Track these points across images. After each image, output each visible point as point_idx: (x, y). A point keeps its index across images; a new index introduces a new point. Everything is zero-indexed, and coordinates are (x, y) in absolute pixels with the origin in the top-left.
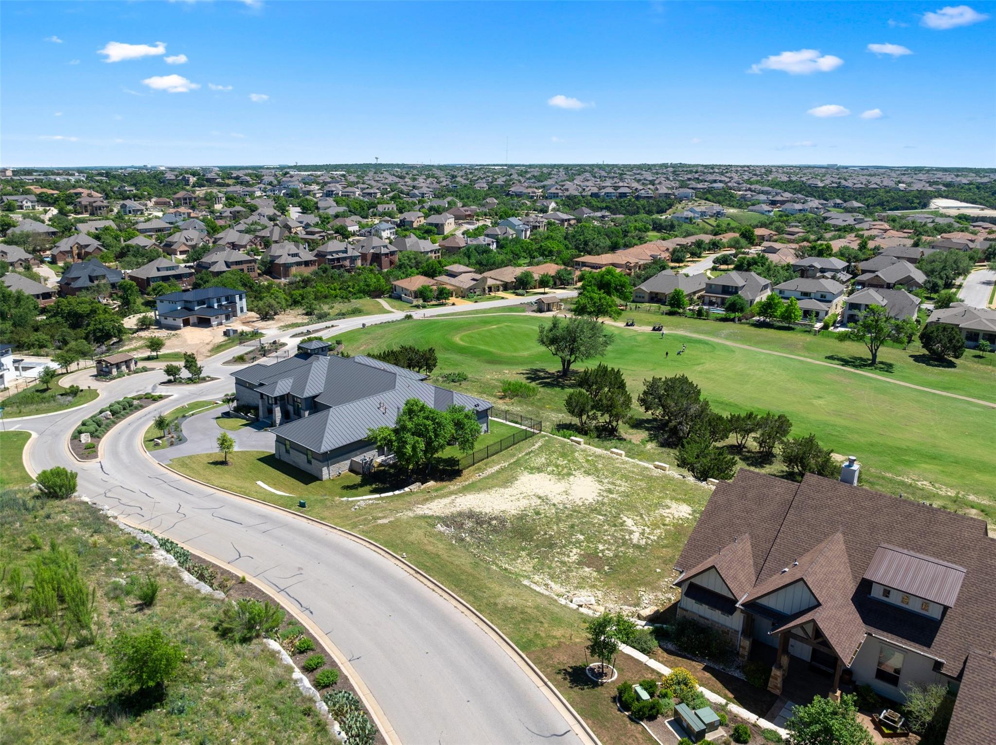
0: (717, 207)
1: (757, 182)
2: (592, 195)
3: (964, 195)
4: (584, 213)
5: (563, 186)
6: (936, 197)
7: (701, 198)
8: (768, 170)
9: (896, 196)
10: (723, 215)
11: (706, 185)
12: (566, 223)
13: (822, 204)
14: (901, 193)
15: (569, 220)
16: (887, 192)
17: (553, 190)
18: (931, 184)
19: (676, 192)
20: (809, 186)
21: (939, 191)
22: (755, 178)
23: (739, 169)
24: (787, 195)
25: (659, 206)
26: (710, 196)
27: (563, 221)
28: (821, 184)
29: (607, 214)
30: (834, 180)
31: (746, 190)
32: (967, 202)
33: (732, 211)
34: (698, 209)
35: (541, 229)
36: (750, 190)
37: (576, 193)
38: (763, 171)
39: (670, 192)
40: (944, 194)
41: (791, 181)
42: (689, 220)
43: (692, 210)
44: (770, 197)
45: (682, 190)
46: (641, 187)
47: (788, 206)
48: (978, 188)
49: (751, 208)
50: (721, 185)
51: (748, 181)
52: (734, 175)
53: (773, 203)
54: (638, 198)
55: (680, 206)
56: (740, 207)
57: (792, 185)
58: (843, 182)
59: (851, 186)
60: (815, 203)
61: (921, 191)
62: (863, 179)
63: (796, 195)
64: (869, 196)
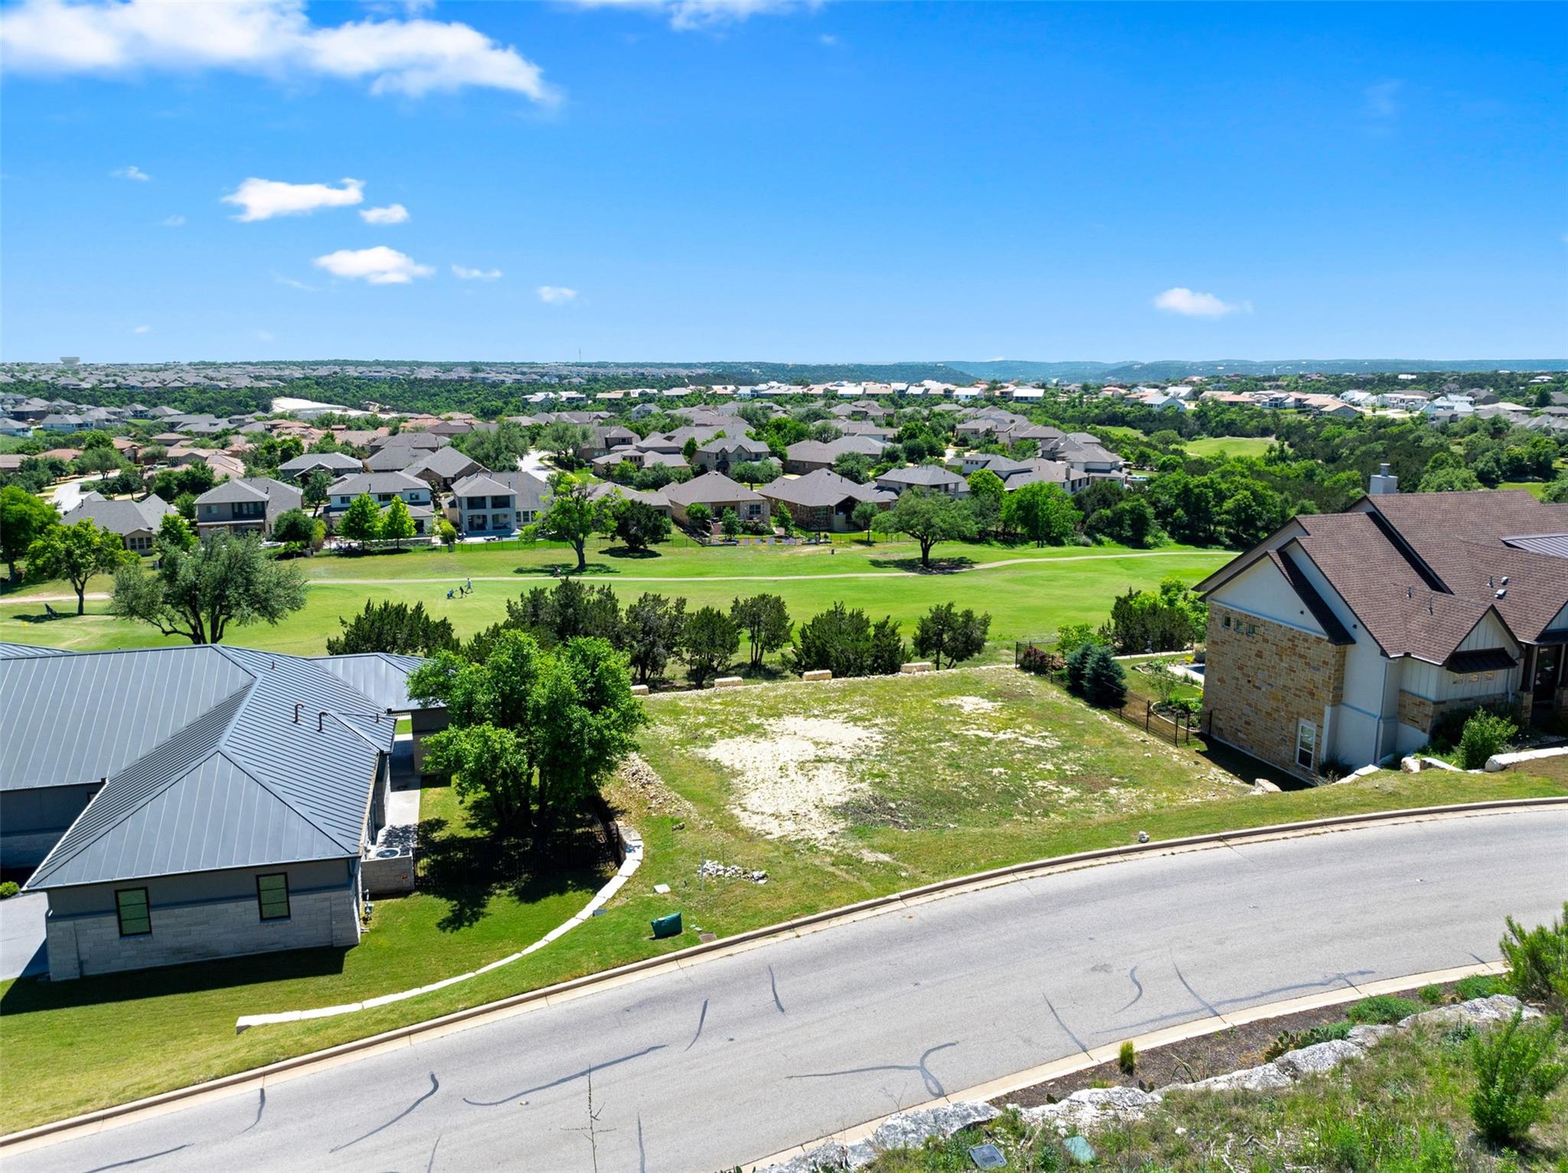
3: (313, 393)
6: (277, 396)
13: (114, 414)
14: (224, 392)
32: (321, 401)
41: (21, 381)
47: (51, 419)
53: (21, 417)
57: (31, 388)
58: (119, 380)
59: (140, 385)
60: (101, 413)
61: (252, 388)
62: (150, 375)
63: (55, 403)
64: (174, 402)
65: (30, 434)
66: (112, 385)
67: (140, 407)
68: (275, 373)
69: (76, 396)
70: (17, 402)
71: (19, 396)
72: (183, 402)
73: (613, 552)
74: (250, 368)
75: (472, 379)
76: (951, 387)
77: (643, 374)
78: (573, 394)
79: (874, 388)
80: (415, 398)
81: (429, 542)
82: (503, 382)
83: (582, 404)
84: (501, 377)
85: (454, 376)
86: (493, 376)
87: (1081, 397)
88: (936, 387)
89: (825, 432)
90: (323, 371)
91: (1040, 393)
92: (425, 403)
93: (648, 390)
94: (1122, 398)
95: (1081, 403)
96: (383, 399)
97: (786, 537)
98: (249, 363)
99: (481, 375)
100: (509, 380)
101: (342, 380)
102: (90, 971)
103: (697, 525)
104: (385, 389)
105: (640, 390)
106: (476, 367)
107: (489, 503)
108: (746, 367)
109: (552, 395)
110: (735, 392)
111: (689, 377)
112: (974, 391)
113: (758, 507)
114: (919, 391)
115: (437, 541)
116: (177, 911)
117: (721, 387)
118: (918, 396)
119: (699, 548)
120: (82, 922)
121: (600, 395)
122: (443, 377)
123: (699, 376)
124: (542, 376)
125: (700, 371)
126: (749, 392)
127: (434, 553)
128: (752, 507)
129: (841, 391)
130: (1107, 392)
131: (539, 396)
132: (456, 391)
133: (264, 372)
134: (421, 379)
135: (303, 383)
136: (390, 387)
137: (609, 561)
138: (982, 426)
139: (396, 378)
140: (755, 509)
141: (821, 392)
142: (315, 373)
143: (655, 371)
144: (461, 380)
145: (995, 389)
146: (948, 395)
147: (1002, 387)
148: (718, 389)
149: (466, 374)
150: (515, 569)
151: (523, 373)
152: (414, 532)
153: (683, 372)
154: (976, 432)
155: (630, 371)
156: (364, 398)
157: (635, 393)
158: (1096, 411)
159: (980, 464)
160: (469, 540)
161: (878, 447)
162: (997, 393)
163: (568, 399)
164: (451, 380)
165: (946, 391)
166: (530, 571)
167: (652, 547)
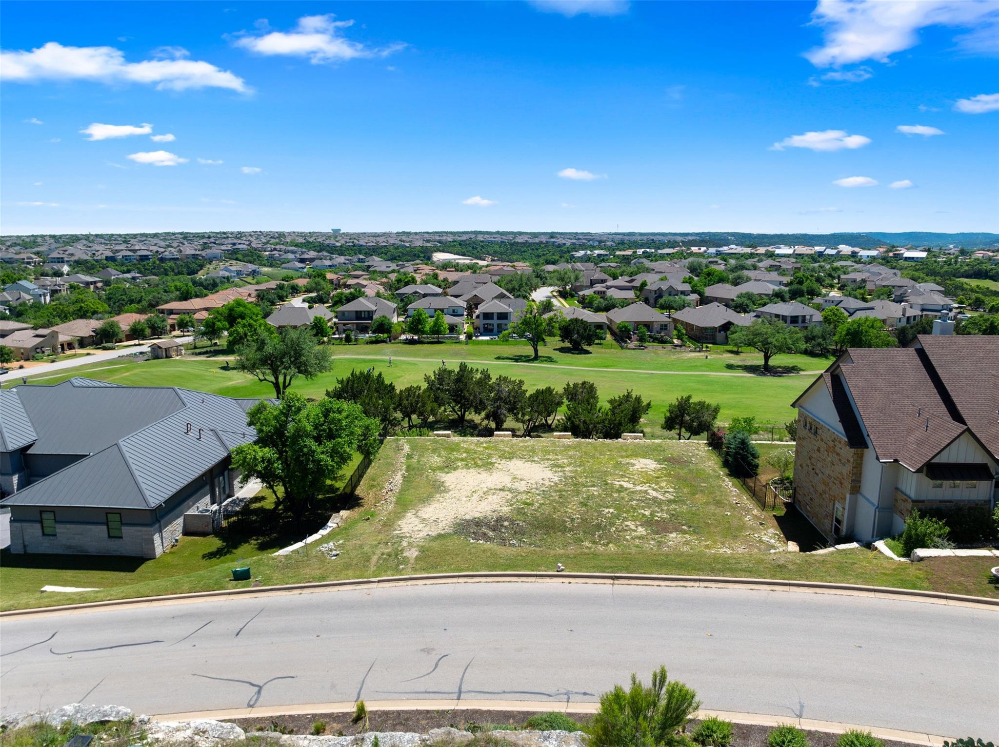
0: (251, 267)
1: (277, 244)
2: (107, 258)
3: (456, 250)
4: (111, 275)
5: (65, 251)
6: (436, 251)
7: (231, 259)
8: (281, 235)
9: (405, 252)
10: (259, 273)
11: (229, 247)
12: (92, 287)
13: (348, 260)
14: (408, 249)
15: (95, 283)
16: (397, 248)
17: (55, 255)
18: (428, 241)
19: (204, 253)
20: (328, 246)
21: (435, 246)
22: (273, 241)
23: (252, 234)
24: (312, 254)
25: (189, 267)
26: (240, 256)
27: (88, 284)
28: (338, 244)
29: (138, 275)
30: (348, 241)
31: (271, 251)
32: (459, 255)
33: (266, 269)
34: (233, 268)
35: (64, 293)
36: (275, 249)
37: (85, 257)
38: (276, 235)
39: (197, 252)
40: (441, 249)
41: (308, 242)
42: (228, 279)
43: (226, 269)
44: (298, 256)
45: (208, 251)
46: (162, 250)
47: (317, 263)
48: (460, 244)
49: (283, 265)
50: (245, 247)
51: (267, 243)
52: (250, 238)
53: (302, 261)
54: (162, 260)
55: (211, 267)
56: (271, 266)
57: (312, 246)
58: (356, 241)
59: (365, 244)
60: (341, 259)
61: (423, 247)
62: (371, 239)
63: (320, 254)
64: (382, 253)
65: (305, 270)
66: (351, 244)
67: (361, 257)
68: (438, 238)
69: (333, 250)
70: (303, 253)
71: (304, 250)
72: (386, 254)
73: (562, 350)
74: (427, 235)
75: (547, 242)
76: (856, 249)
77: (653, 240)
78: (602, 252)
79: (801, 249)
80: (513, 253)
81: (458, 338)
82: (564, 244)
83: (606, 258)
84: (564, 242)
85: (537, 240)
86: (560, 241)
87: (957, 257)
88: (846, 249)
89: (739, 278)
90: (464, 238)
91: (924, 255)
92: (518, 256)
93: (648, 250)
94: (990, 259)
95: (956, 262)
96: (495, 254)
97: (681, 346)
98: (428, 233)
99: (553, 240)
100: (568, 243)
101: (474, 243)
102: (30, 550)
103: (622, 335)
104: (497, 248)
105: (643, 250)
106: (552, 235)
107: (495, 317)
108: (725, 235)
109: (589, 252)
110: (705, 251)
111: (683, 242)
112: (874, 253)
113: (666, 325)
114: (834, 252)
115: (462, 337)
116: (68, 526)
117: (697, 248)
118: (832, 255)
119: (619, 350)
120: (24, 524)
121: (618, 253)
122: (531, 241)
123: (689, 241)
124: (589, 241)
125: (691, 238)
126: (714, 252)
127: (457, 344)
128: (662, 325)
129: (778, 251)
130: (979, 255)
131: (582, 253)
132: (537, 249)
133: (433, 237)
134: (518, 242)
135: (452, 244)
136: (500, 247)
137: (556, 355)
138: (859, 277)
139: (504, 242)
140: (664, 327)
141: (764, 252)
142: (459, 239)
143: (661, 238)
144: (541, 242)
145: (891, 251)
146: (854, 255)
147: (897, 250)
148: (694, 249)
149: (544, 239)
150: (496, 356)
151: (579, 239)
152: (448, 331)
153: (679, 239)
154: (854, 281)
155: (645, 238)
156: (484, 253)
157: (640, 252)
158: (966, 268)
159: (835, 303)
160: (481, 338)
161: (771, 288)
162: (891, 254)
163: (598, 255)
164: (534, 243)
165: (853, 252)
166: (503, 359)
167: (586, 347)
